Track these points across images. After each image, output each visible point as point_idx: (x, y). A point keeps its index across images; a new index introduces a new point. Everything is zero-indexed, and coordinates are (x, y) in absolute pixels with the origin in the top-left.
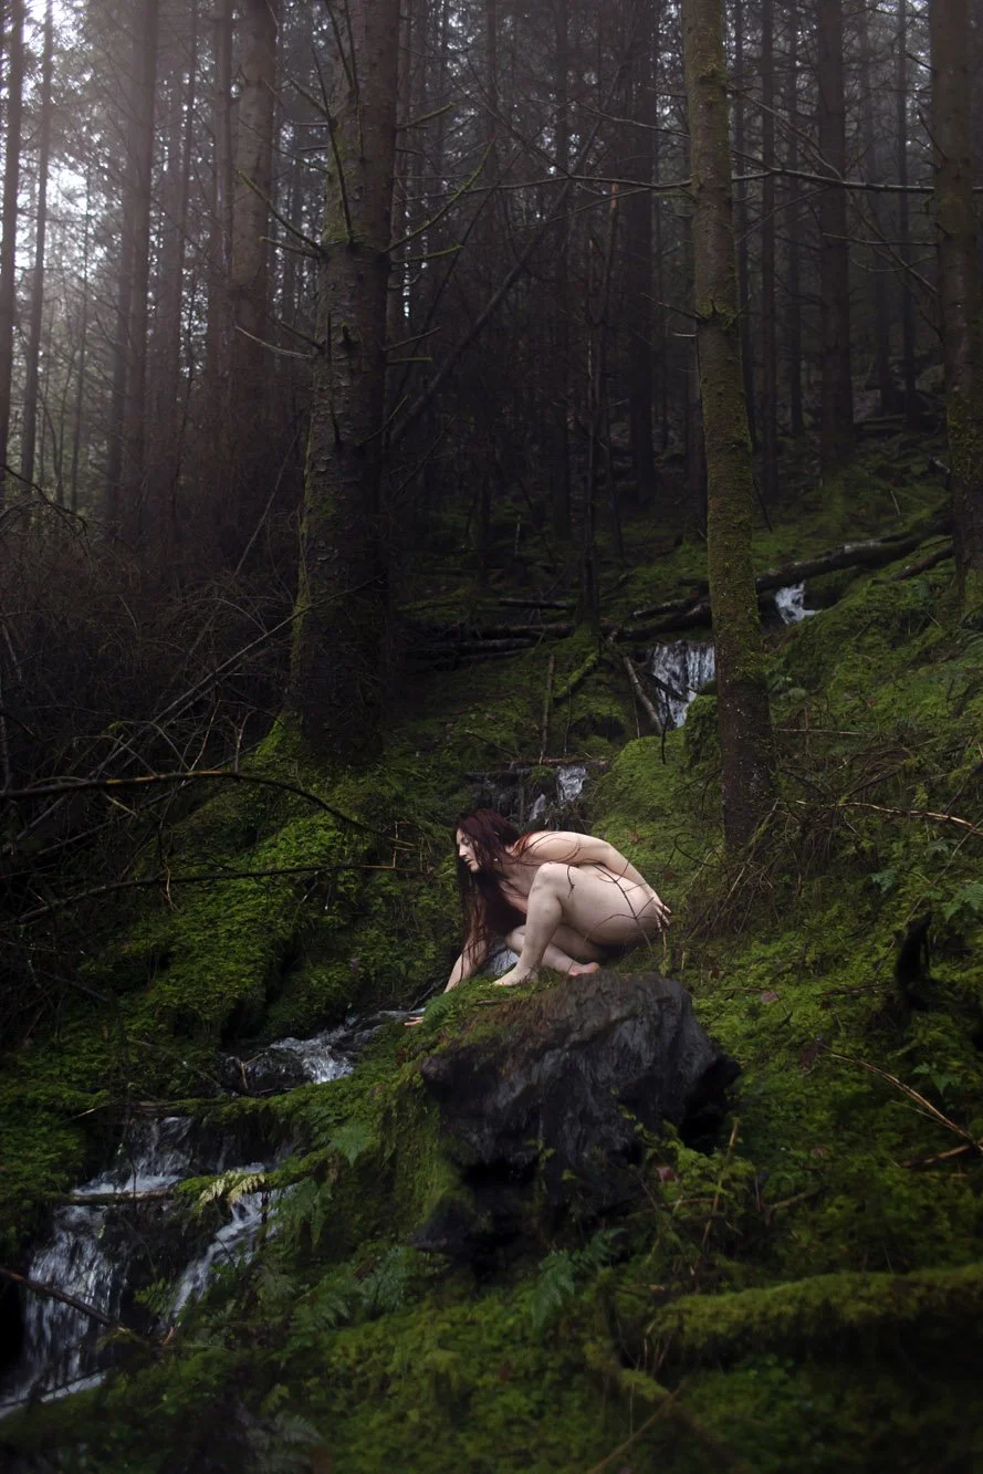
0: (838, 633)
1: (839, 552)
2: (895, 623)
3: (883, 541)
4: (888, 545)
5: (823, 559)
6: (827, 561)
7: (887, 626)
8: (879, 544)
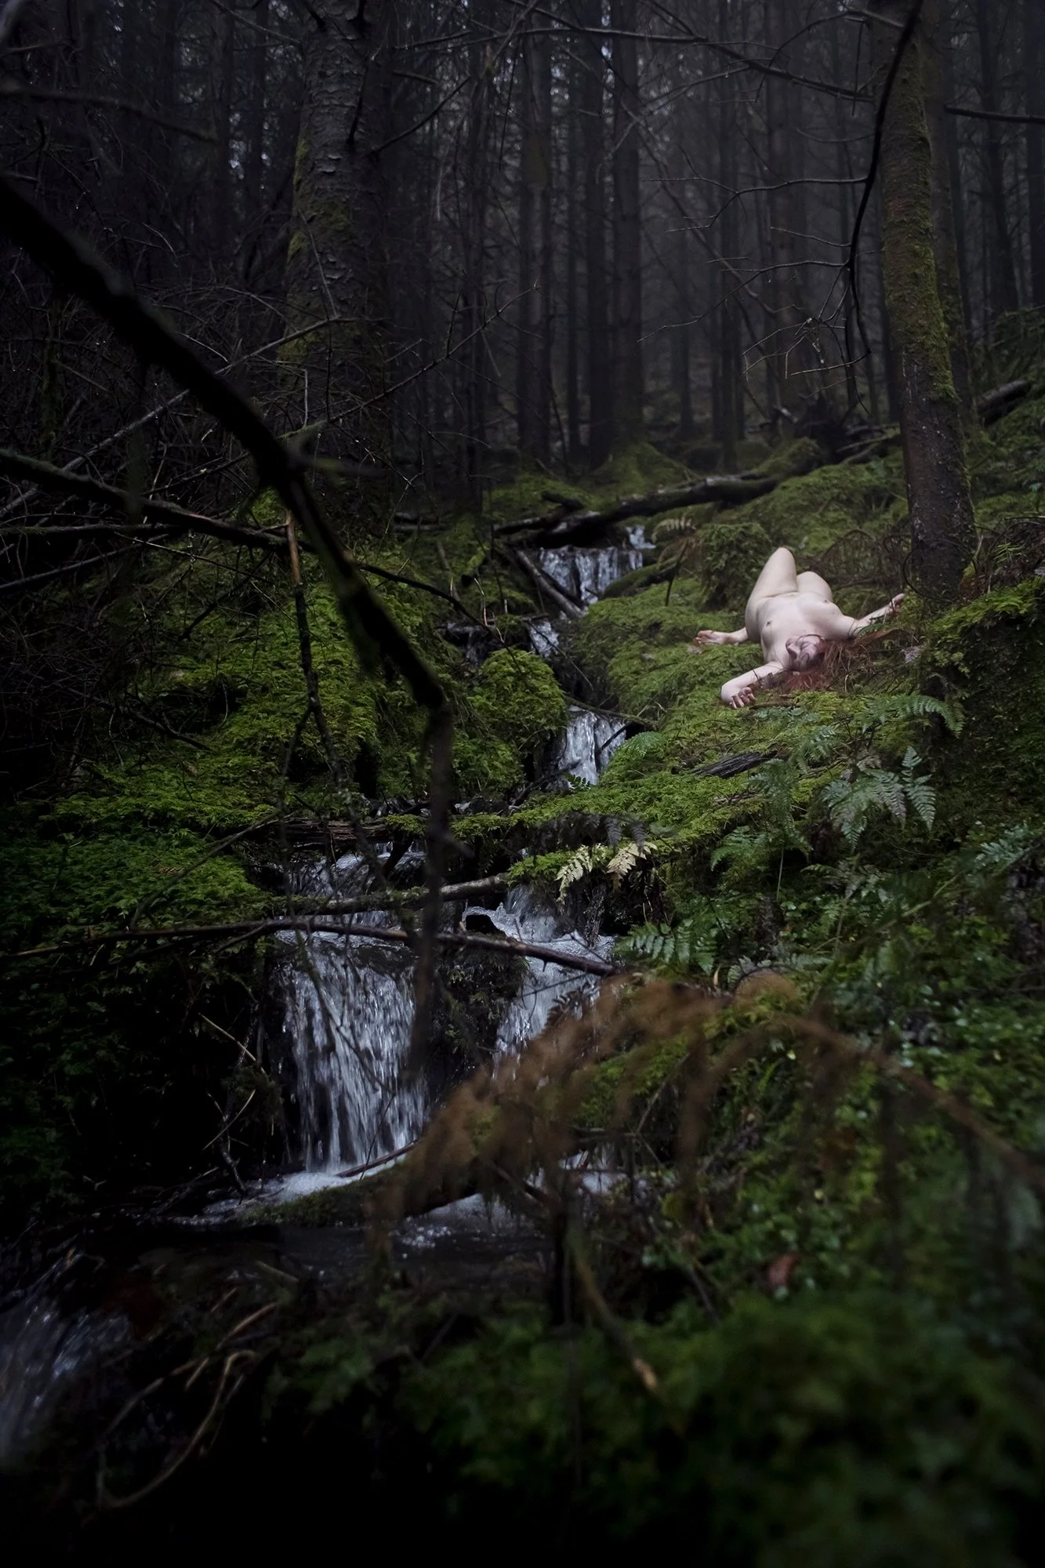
0: (798, 508)
1: (703, 483)
2: (858, 499)
3: (744, 478)
4: (748, 483)
5: (688, 489)
6: (691, 492)
7: (848, 503)
8: (740, 481)
